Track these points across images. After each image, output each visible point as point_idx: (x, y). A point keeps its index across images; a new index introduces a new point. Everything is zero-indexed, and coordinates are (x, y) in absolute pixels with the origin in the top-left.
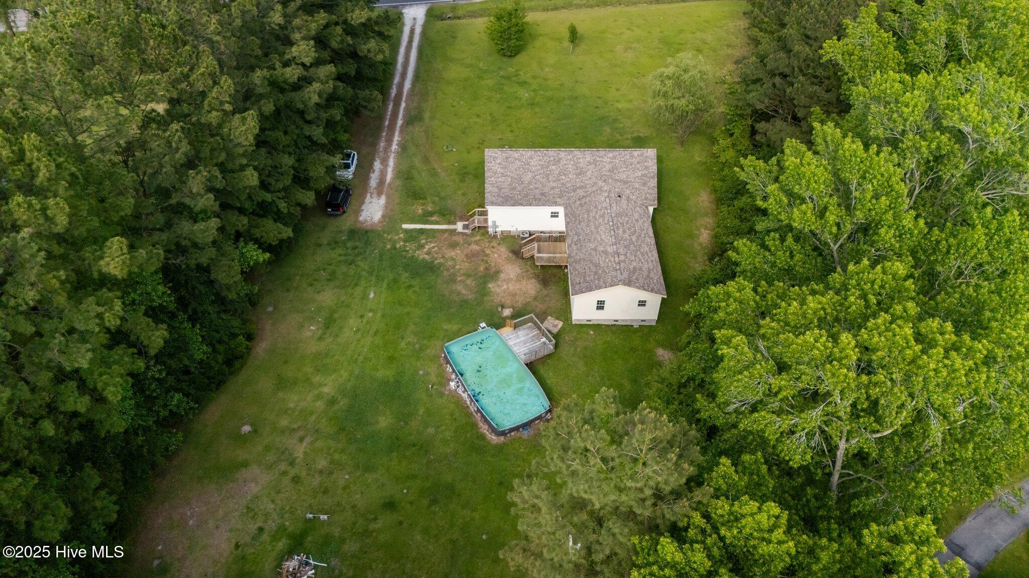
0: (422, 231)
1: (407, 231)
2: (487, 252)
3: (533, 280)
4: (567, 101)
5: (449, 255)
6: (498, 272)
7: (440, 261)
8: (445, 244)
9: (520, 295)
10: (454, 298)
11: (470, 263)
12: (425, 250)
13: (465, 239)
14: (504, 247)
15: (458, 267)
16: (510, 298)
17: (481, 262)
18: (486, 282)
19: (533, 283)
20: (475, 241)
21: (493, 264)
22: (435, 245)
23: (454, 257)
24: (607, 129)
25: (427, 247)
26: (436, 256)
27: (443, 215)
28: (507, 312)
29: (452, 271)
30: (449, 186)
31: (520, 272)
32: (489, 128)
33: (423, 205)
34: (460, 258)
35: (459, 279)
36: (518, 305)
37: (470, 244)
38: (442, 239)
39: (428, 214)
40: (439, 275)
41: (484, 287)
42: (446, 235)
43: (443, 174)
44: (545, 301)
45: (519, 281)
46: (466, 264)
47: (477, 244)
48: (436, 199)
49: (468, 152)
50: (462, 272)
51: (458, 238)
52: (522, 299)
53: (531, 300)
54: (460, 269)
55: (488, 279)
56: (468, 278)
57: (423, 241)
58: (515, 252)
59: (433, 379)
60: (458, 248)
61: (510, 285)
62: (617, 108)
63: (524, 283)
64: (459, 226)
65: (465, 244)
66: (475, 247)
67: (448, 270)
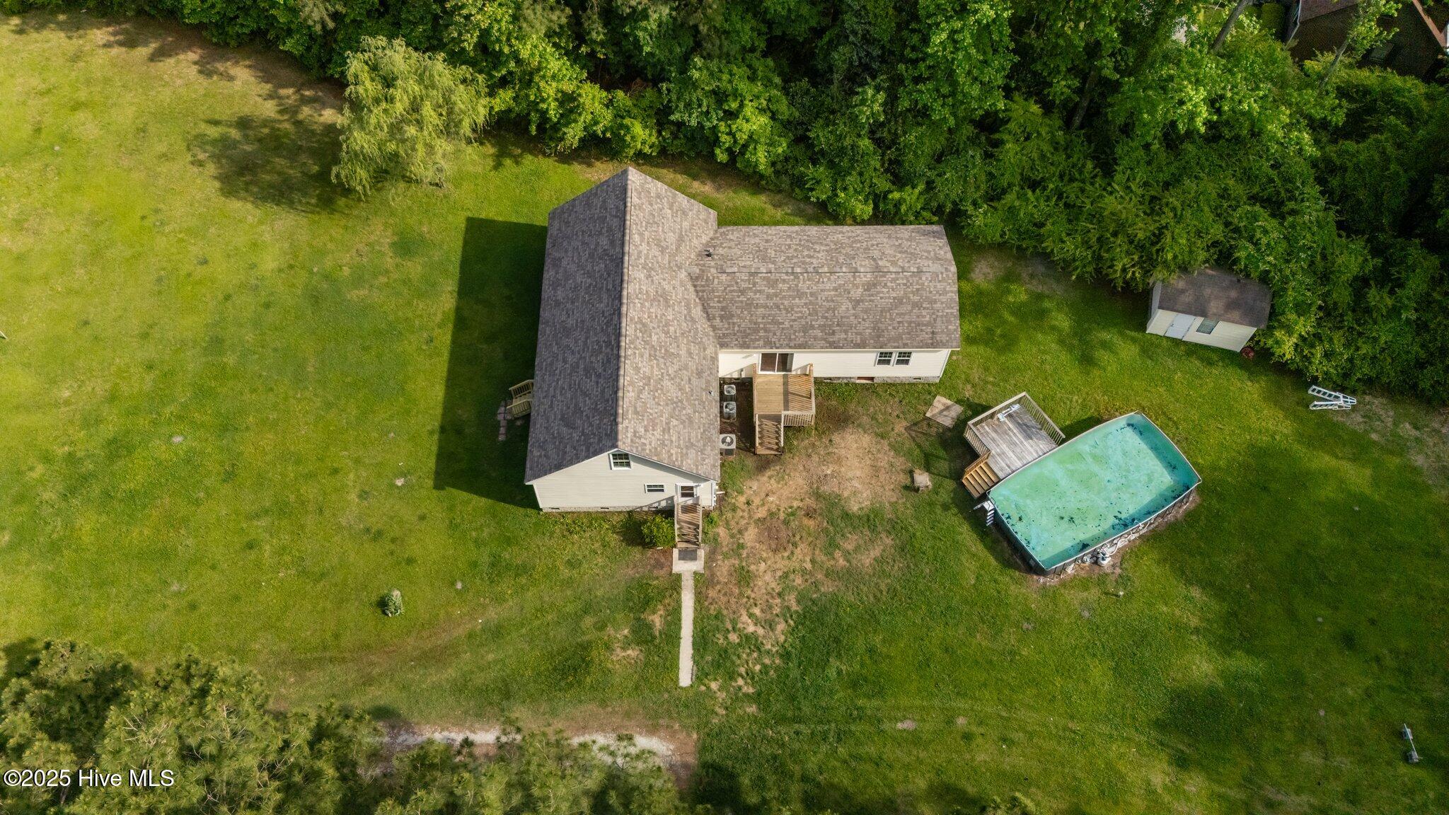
0: (702, 642)
1: (701, 675)
2: (761, 513)
3: (836, 438)
4: (225, 360)
5: (773, 585)
6: (817, 495)
7: (792, 600)
8: (741, 594)
9: (876, 459)
10: (896, 568)
11: (795, 545)
12: (761, 631)
13: (726, 556)
14: (749, 483)
15: (808, 566)
16: (883, 477)
17: (793, 525)
18: (846, 516)
19: (843, 438)
20: (732, 536)
21: (796, 504)
22: (744, 613)
23: (779, 573)
24: (355, 295)
25: (751, 629)
26: (777, 610)
27: (647, 603)
28: (923, 479)
29: (820, 576)
30: (541, 598)
31: (815, 458)
32: (310, 521)
33: (608, 647)
34: (781, 563)
35: (842, 562)
36: (901, 462)
37: (741, 546)
38: (724, 599)
39: (642, 635)
40: (835, 600)
41: (860, 518)
42: (712, 593)
43: (493, 614)
44: (886, 421)
45: (839, 461)
46: (798, 551)
47: (740, 532)
48: (588, 621)
49: (410, 561)
50: (821, 557)
51: (724, 568)
52: (886, 457)
53: (885, 442)
54: (813, 561)
55: (837, 512)
56: (838, 547)
57: (734, 638)
58: (764, 464)
59: (1094, 593)
60: (753, 567)
61: (850, 475)
62: (280, 270)
63: (843, 452)
64: (685, 568)
65: (739, 555)
66: (750, 536)
67: (815, 584)
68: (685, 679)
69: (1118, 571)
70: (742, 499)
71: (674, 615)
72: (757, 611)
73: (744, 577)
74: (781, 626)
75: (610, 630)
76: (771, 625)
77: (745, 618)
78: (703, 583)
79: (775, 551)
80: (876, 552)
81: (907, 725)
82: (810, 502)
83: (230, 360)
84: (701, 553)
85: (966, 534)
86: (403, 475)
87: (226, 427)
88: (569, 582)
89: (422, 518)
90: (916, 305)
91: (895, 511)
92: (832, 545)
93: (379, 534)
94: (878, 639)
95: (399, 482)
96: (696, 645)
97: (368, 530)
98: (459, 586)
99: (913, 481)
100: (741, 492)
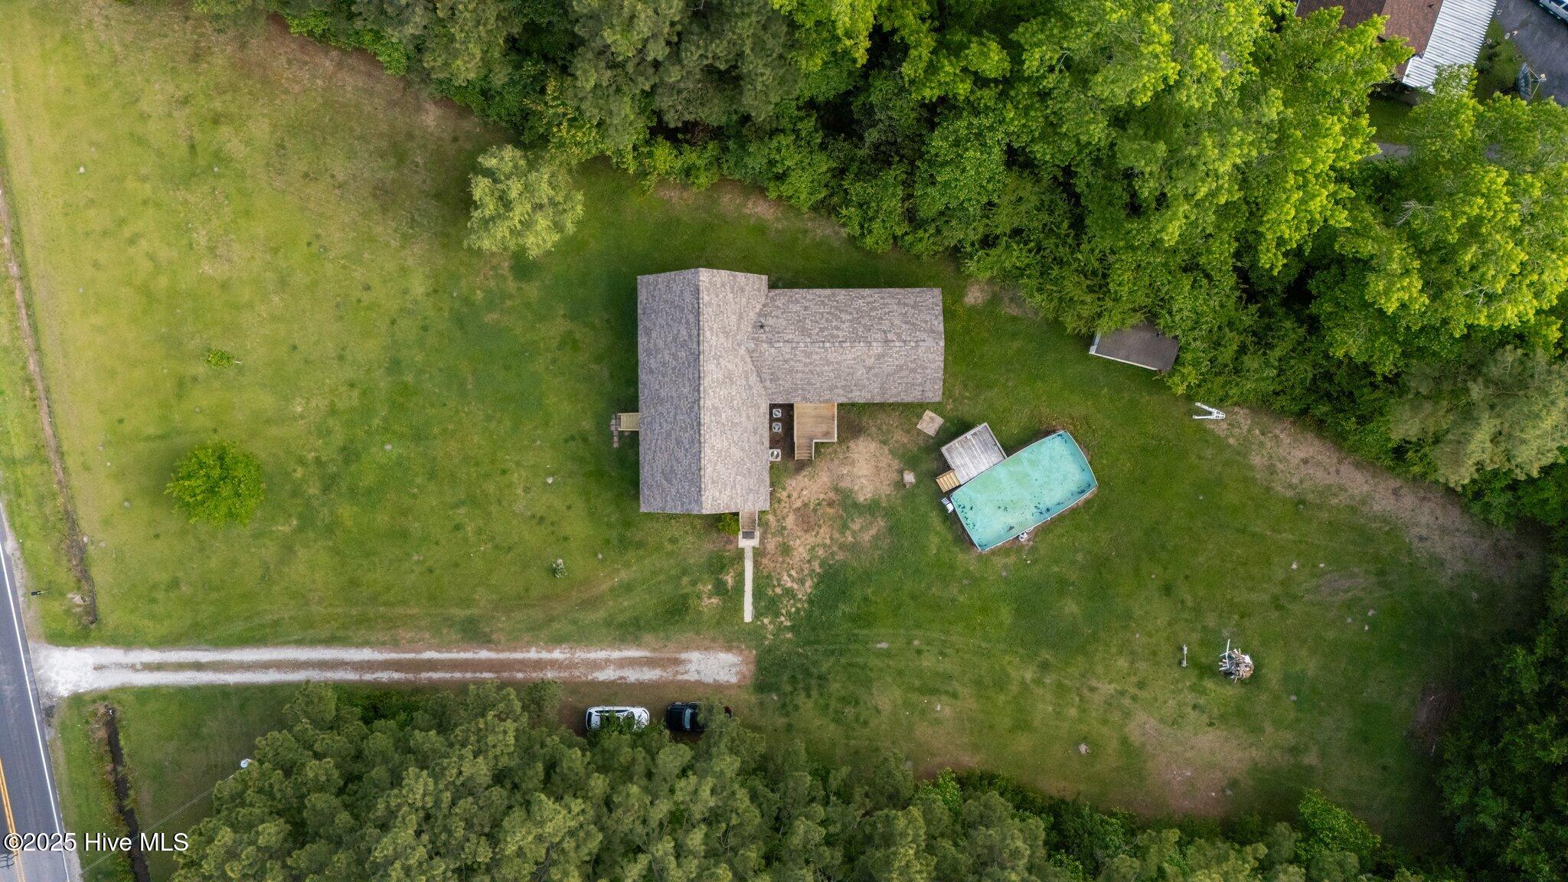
0: (758, 594)
1: (758, 614)
2: (798, 504)
3: (852, 444)
4: (405, 379)
5: (804, 555)
6: (836, 490)
7: (816, 565)
8: (783, 561)
9: (878, 461)
10: (885, 544)
11: (820, 526)
12: (795, 586)
13: (774, 535)
14: (789, 481)
15: (828, 541)
16: (883, 474)
17: (819, 513)
18: (856, 505)
19: (857, 445)
20: (778, 521)
21: (822, 496)
22: (785, 574)
23: (809, 547)
24: (490, 318)
25: (789, 585)
26: (806, 572)
27: (722, 568)
28: (909, 478)
29: (835, 549)
30: (654, 565)
31: (836, 462)
32: (494, 509)
33: (699, 597)
34: (810, 539)
35: (850, 539)
36: (896, 464)
37: (784, 528)
38: (773, 565)
39: (720, 588)
40: (844, 564)
41: (864, 506)
42: (765, 561)
43: (624, 575)
44: (888, 431)
45: (853, 463)
46: (822, 531)
47: (784, 518)
48: (685, 580)
49: (566, 539)
50: (837, 535)
51: (771, 545)
52: (886, 460)
53: (886, 449)
54: (831, 538)
55: (849, 502)
56: (848, 528)
57: (778, 590)
58: (801, 466)
59: (1011, 560)
60: (791, 543)
61: (860, 474)
62: (428, 295)
63: (856, 456)
64: (747, 544)
65: (782, 535)
66: (790, 521)
67: (833, 554)
68: (748, 617)
69: (1031, 543)
70: (785, 493)
71: (740, 577)
72: (793, 573)
73: (786, 550)
74: (808, 583)
75: (700, 586)
76: (802, 582)
77: (785, 577)
78: (758, 553)
79: (806, 531)
80: (873, 532)
81: (884, 645)
82: (832, 495)
83: (409, 378)
84: (757, 534)
85: (935, 519)
86: (552, 475)
87: (419, 436)
88: (670, 554)
89: (569, 507)
90: (913, 371)
91: (889, 501)
92: (844, 527)
93: (542, 519)
94: (870, 591)
95: (550, 481)
96: (754, 595)
97: (533, 516)
98: (600, 556)
99: (902, 479)
100: (784, 489)
